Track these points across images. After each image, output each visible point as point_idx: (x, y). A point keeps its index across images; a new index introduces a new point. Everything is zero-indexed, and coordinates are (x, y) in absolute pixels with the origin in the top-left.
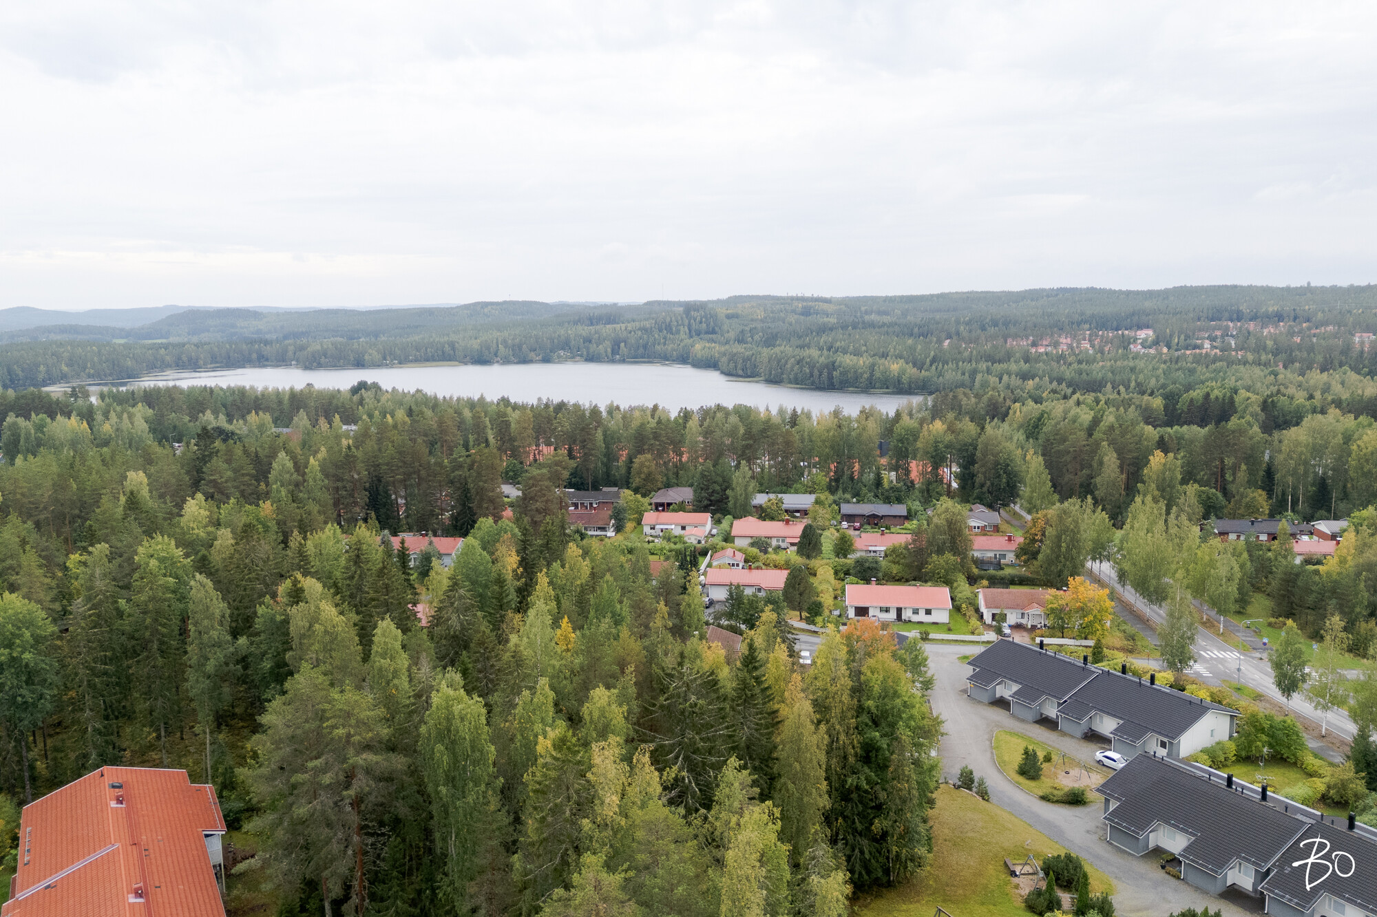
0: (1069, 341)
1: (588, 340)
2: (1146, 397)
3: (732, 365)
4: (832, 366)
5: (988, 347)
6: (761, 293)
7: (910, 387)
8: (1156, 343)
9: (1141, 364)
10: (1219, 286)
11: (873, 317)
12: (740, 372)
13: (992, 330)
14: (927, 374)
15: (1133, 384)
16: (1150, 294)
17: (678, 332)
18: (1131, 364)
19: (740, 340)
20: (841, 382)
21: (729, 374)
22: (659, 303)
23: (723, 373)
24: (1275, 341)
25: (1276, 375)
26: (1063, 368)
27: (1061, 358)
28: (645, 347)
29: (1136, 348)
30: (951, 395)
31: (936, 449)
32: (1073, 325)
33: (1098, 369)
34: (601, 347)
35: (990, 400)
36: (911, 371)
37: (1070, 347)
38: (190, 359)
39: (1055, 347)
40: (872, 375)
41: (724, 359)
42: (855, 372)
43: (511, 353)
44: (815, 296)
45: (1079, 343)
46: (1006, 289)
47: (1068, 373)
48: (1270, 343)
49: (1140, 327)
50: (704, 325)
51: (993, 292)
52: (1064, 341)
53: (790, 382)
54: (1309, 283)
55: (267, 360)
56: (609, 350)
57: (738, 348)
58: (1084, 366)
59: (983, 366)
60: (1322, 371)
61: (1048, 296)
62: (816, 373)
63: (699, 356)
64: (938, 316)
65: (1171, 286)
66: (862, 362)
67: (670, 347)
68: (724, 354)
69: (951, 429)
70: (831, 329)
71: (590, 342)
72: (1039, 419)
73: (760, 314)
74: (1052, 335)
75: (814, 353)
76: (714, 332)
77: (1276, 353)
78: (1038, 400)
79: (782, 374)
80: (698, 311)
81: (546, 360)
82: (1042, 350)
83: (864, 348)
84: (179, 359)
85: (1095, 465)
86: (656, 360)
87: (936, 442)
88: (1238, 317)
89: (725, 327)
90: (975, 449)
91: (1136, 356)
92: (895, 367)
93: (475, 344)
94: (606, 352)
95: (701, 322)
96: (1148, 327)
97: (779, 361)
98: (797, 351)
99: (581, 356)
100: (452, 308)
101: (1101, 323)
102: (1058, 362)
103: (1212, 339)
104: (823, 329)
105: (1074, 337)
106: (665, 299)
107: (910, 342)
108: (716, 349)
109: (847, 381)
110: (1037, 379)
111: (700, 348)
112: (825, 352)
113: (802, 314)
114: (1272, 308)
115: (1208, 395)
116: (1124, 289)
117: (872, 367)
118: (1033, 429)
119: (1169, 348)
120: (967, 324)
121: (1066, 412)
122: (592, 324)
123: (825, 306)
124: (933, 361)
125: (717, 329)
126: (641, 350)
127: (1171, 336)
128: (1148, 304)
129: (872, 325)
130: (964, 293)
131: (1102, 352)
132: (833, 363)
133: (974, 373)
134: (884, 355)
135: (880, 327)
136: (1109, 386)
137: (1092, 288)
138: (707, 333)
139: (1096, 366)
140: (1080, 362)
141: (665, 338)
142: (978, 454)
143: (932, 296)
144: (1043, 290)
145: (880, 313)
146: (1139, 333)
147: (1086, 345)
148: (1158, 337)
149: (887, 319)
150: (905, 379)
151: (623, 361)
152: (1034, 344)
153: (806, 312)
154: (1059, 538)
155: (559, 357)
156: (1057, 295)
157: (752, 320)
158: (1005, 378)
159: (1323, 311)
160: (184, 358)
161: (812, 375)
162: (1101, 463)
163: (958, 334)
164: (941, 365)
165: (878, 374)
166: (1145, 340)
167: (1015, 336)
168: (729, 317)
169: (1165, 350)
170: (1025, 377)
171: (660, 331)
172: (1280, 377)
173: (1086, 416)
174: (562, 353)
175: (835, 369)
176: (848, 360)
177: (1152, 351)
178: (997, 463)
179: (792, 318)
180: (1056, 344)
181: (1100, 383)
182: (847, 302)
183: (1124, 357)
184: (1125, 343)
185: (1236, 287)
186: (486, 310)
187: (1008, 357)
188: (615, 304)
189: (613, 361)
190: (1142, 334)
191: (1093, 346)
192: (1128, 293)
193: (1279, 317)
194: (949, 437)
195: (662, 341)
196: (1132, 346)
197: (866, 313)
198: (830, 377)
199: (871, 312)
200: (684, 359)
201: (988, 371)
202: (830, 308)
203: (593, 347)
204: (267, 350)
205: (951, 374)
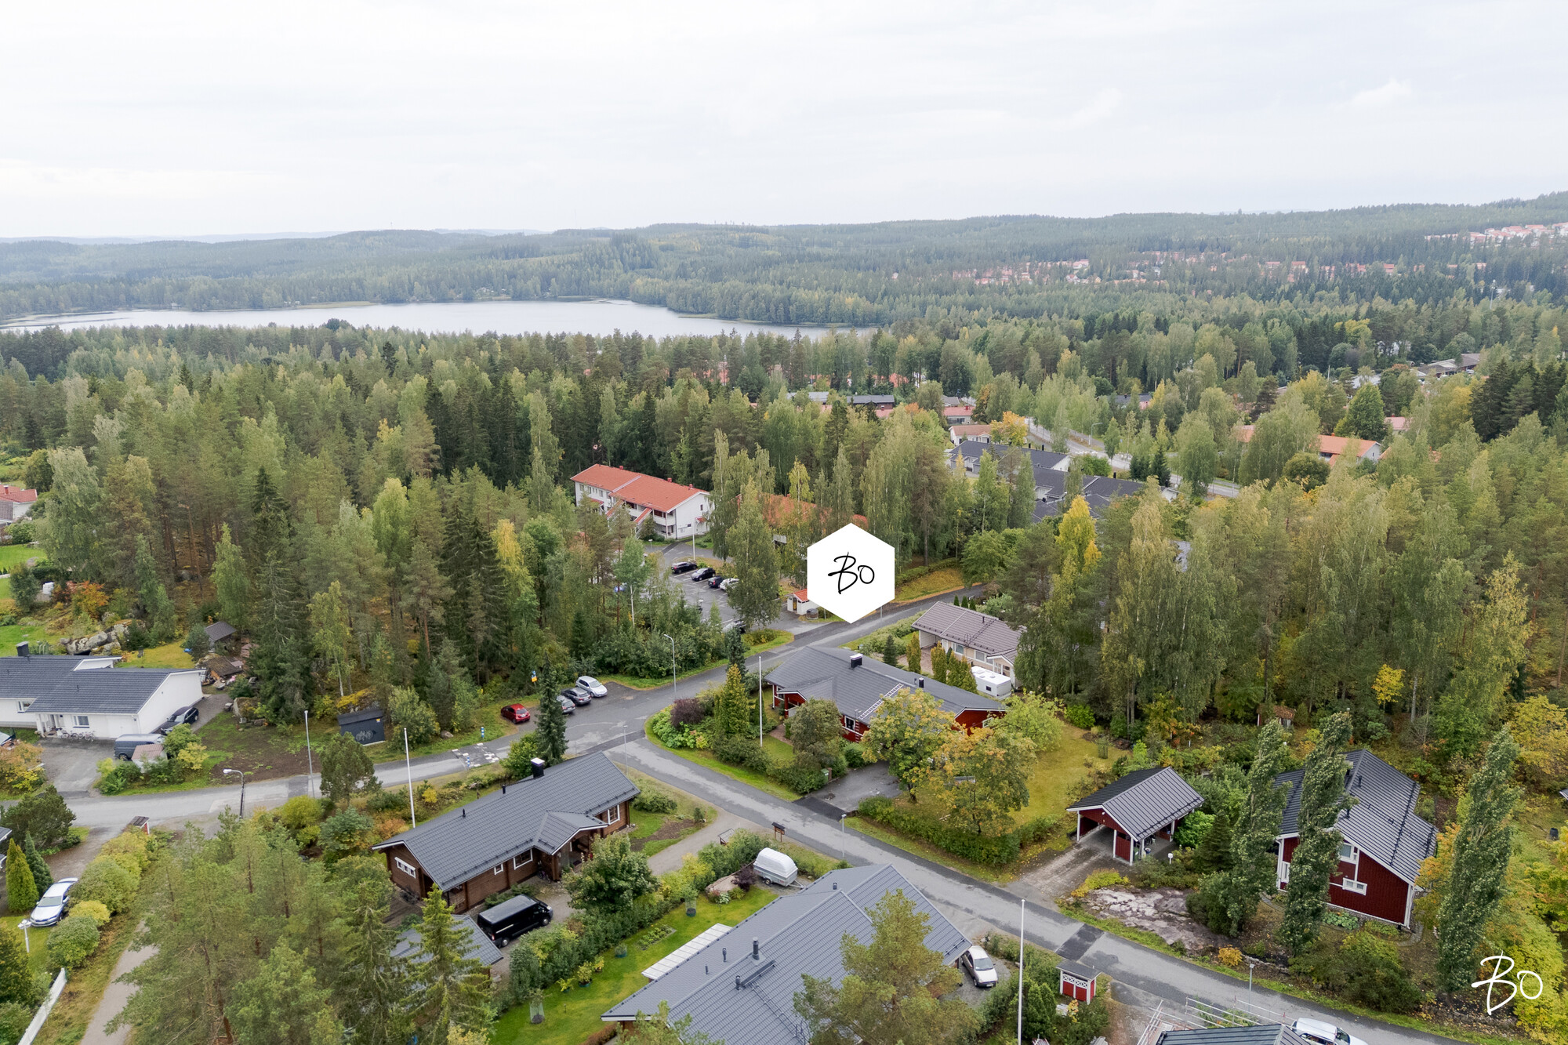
0: (1010, 272)
1: (512, 276)
2: (1072, 320)
3: (681, 301)
4: (788, 301)
5: (934, 280)
6: (687, 222)
7: (864, 321)
8: (1091, 273)
9: (1073, 293)
10: (1155, 215)
11: (815, 249)
12: (691, 309)
13: (939, 262)
14: (880, 307)
15: (1066, 312)
16: (1090, 223)
17: (611, 266)
18: (1065, 293)
19: (683, 274)
20: (798, 317)
21: (678, 310)
22: (573, 232)
23: (670, 309)
24: (1193, 270)
25: (1185, 301)
26: (1005, 298)
27: (1002, 289)
28: (578, 282)
29: (1072, 279)
30: (909, 323)
31: (911, 357)
32: (1013, 257)
33: (1035, 300)
34: (529, 283)
35: (942, 326)
36: (864, 304)
37: (1011, 278)
38: (49, 302)
39: (998, 279)
40: (828, 308)
41: (672, 295)
42: (812, 306)
43: (428, 291)
44: (746, 224)
45: (1019, 275)
46: (948, 218)
47: (1010, 304)
48: (1188, 272)
49: (1077, 258)
50: (639, 258)
51: (935, 222)
52: (1006, 273)
53: (746, 317)
54: (1240, 211)
55: (138, 301)
56: (538, 287)
57: (682, 284)
58: (1024, 296)
59: (932, 298)
60: (1225, 297)
61: (991, 225)
62: (772, 308)
63: (641, 291)
64: (882, 248)
65: (1110, 214)
66: (817, 296)
67: (606, 283)
68: (670, 291)
69: (921, 342)
70: (777, 263)
71: (515, 277)
72: (985, 338)
73: (697, 247)
74: (995, 267)
75: (768, 287)
76: (649, 266)
77: (1193, 281)
78: (982, 324)
79: (737, 309)
80: (628, 242)
81: (468, 299)
82: (985, 282)
83: (815, 282)
84: (36, 301)
85: (1024, 364)
86: (591, 297)
87: (911, 352)
88: (1167, 246)
89: (662, 261)
90: (939, 355)
91: (1071, 287)
92: (850, 301)
93: (384, 281)
94: (535, 288)
95: (634, 255)
96: (1085, 258)
97: (733, 296)
98: (750, 286)
99: (507, 293)
100: (322, 239)
101: (1041, 254)
102: (1000, 293)
103: (1140, 269)
104: (769, 263)
105: (1015, 269)
106: (578, 228)
107: (860, 275)
108: (660, 285)
109: (803, 315)
110: (982, 309)
111: (640, 283)
112: (778, 286)
113: (740, 246)
114: (1199, 237)
115: (1117, 316)
116: (1066, 217)
117: (828, 302)
118: (980, 346)
119: (1101, 277)
120: (913, 256)
121: (1006, 331)
122: (507, 257)
123: (763, 237)
124: (885, 294)
125: (653, 262)
126: (574, 286)
127: (1105, 266)
128: (1087, 234)
129: (818, 258)
130: (906, 222)
131: (1041, 284)
132: (789, 298)
133: (923, 306)
134: (837, 289)
135: (826, 260)
136: (1045, 313)
137: (1035, 216)
138: (642, 267)
139: (1033, 297)
140: (1020, 293)
141: (598, 272)
142: (942, 359)
143: (873, 225)
144: (985, 219)
145: (822, 245)
146: (1075, 263)
147: (1026, 276)
148: (1092, 267)
149: (829, 251)
150: (859, 312)
151: (555, 299)
152: (978, 277)
153: (745, 244)
154: (998, 398)
155: (482, 294)
156: (999, 224)
157: (689, 253)
158: (953, 309)
159: (1243, 241)
160: (42, 301)
161: (768, 311)
162: (1028, 363)
163: (904, 266)
164: (891, 298)
165: (833, 309)
166: (1081, 271)
167: (960, 269)
168: (664, 249)
169: (1098, 280)
170: (970, 308)
171: (592, 265)
172: (1189, 302)
173: (1020, 334)
174: (484, 290)
175: (790, 304)
176: (802, 294)
177: (1085, 281)
178: (955, 365)
179: (732, 251)
180: (999, 276)
181: (1037, 311)
182: (780, 231)
183: (1061, 287)
184: (1062, 273)
185: (1170, 215)
186: (368, 242)
187: (954, 289)
188: (520, 235)
189: (543, 299)
190: (1081, 265)
191: (1032, 277)
192: (1069, 222)
193: (1202, 248)
194: (920, 348)
195: (596, 276)
196: (1068, 277)
197: (808, 244)
198: (787, 312)
199: (813, 244)
200: (623, 295)
201: (937, 303)
202: (769, 239)
203: (520, 284)
204: (137, 290)
205: (903, 308)
